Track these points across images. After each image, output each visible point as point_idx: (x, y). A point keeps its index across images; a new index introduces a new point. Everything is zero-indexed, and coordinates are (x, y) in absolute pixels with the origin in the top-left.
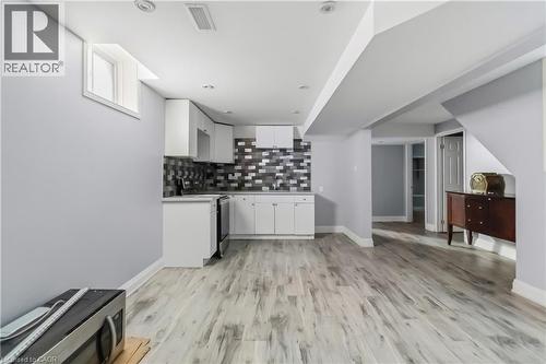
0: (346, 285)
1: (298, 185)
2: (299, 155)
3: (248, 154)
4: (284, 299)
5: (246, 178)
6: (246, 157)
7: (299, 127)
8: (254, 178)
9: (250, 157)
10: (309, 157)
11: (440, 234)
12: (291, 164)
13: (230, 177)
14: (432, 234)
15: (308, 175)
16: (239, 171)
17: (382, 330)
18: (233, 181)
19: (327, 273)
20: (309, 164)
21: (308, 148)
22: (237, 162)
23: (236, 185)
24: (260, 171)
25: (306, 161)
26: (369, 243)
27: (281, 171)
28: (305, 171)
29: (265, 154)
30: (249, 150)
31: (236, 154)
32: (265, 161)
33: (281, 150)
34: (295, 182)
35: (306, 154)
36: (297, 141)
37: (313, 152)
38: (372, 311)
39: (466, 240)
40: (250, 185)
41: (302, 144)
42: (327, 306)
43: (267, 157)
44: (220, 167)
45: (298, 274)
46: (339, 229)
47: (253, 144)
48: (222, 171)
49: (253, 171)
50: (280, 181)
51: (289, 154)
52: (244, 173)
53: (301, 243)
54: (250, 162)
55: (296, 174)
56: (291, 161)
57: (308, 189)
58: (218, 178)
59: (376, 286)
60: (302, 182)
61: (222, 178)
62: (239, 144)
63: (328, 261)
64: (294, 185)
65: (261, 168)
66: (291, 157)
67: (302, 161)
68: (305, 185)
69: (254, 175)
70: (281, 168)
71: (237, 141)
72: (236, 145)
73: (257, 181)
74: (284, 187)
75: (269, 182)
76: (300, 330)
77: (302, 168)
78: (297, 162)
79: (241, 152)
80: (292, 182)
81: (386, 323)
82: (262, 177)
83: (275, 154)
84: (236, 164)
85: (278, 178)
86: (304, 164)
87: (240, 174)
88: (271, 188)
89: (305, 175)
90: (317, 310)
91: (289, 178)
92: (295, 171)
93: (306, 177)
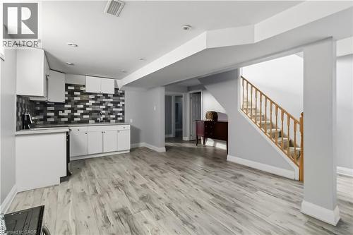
0: (166, 172)
1: (116, 119)
2: (117, 99)
3: (76, 96)
4: (139, 187)
5: (75, 114)
6: (75, 98)
7: (118, 81)
8: (82, 114)
9: (79, 99)
10: (123, 101)
11: (191, 141)
12: (112, 105)
13: (61, 113)
14: (186, 142)
15: (123, 112)
16: (69, 109)
17: (195, 187)
18: (63, 117)
19: (151, 168)
20: (123, 105)
21: (123, 94)
22: (67, 102)
23: (66, 119)
24: (88, 109)
25: (122, 103)
26: (163, 150)
27: (104, 109)
28: (121, 110)
29: (91, 97)
30: (79, 93)
31: (66, 95)
32: (91, 102)
33: (104, 95)
34: (114, 116)
35: (121, 98)
36: (116, 89)
37: (126, 98)
38: (185, 181)
39: (202, 143)
40: (79, 119)
41: (119, 91)
42: (165, 184)
43: (93, 99)
44: (50, 106)
45: (136, 172)
46: (142, 144)
47: (82, 89)
48: (53, 108)
49: (81, 109)
50: (104, 116)
51: (109, 98)
52: (74, 110)
53: (124, 156)
54: (79, 102)
55: (114, 112)
56: (111, 102)
57: (122, 121)
58: (49, 114)
59: (180, 169)
60: (119, 116)
61: (53, 114)
62: (69, 88)
63: (148, 162)
64: (114, 119)
65: (88, 106)
66: (112, 100)
67: (119, 103)
68: (121, 119)
69: (82, 112)
70: (104, 107)
71: (67, 85)
72: (66, 89)
73: (85, 116)
74: (107, 120)
75: (95, 117)
76: (160, 199)
77: (119, 107)
78: (116, 104)
79: (71, 93)
80: (112, 116)
81: (195, 184)
82: (90, 113)
83: (99, 97)
84: (66, 104)
86: (120, 105)
87: (70, 111)
88: (97, 121)
89: (121, 112)
90: (161, 187)
91: (110, 114)
92: (114, 109)
93: (121, 114)
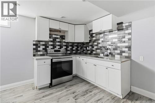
1: (120, 54)
2: (121, 34)
3: (94, 37)
5: (93, 49)
6: (93, 39)
8: (97, 49)
9: (95, 39)
10: (130, 34)
12: (116, 40)
13: (88, 48)
15: (129, 48)
16: (91, 45)
20: (130, 39)
21: (129, 27)
22: (90, 41)
23: (90, 52)
24: (99, 45)
25: (127, 37)
27: (110, 45)
28: (126, 44)
29: (101, 36)
30: (95, 35)
31: (89, 38)
32: (101, 40)
34: (119, 52)
35: (127, 32)
36: (119, 24)
40: (95, 52)
41: (124, 25)
43: (102, 38)
44: (85, 44)
48: (85, 46)
49: (96, 45)
50: (109, 51)
51: (114, 34)
52: (93, 46)
54: (95, 41)
55: (119, 47)
56: (116, 38)
60: (124, 52)
61: (85, 49)
64: (118, 54)
65: (99, 43)
66: (116, 36)
67: (124, 37)
68: (126, 54)
69: (96, 47)
71: (90, 31)
72: (90, 33)
73: (98, 51)
74: (112, 55)
77: (124, 42)
80: (116, 51)
82: (100, 48)
83: (106, 35)
84: (90, 43)
85: (107, 49)
86: (126, 39)
87: (91, 47)
89: (126, 47)
91: (114, 49)
92: (119, 45)
93: (127, 49)
